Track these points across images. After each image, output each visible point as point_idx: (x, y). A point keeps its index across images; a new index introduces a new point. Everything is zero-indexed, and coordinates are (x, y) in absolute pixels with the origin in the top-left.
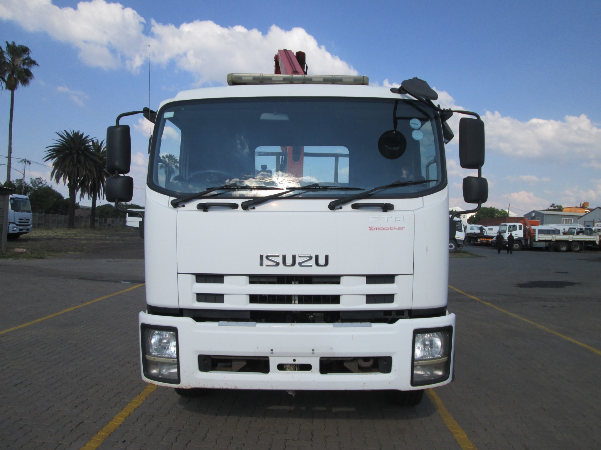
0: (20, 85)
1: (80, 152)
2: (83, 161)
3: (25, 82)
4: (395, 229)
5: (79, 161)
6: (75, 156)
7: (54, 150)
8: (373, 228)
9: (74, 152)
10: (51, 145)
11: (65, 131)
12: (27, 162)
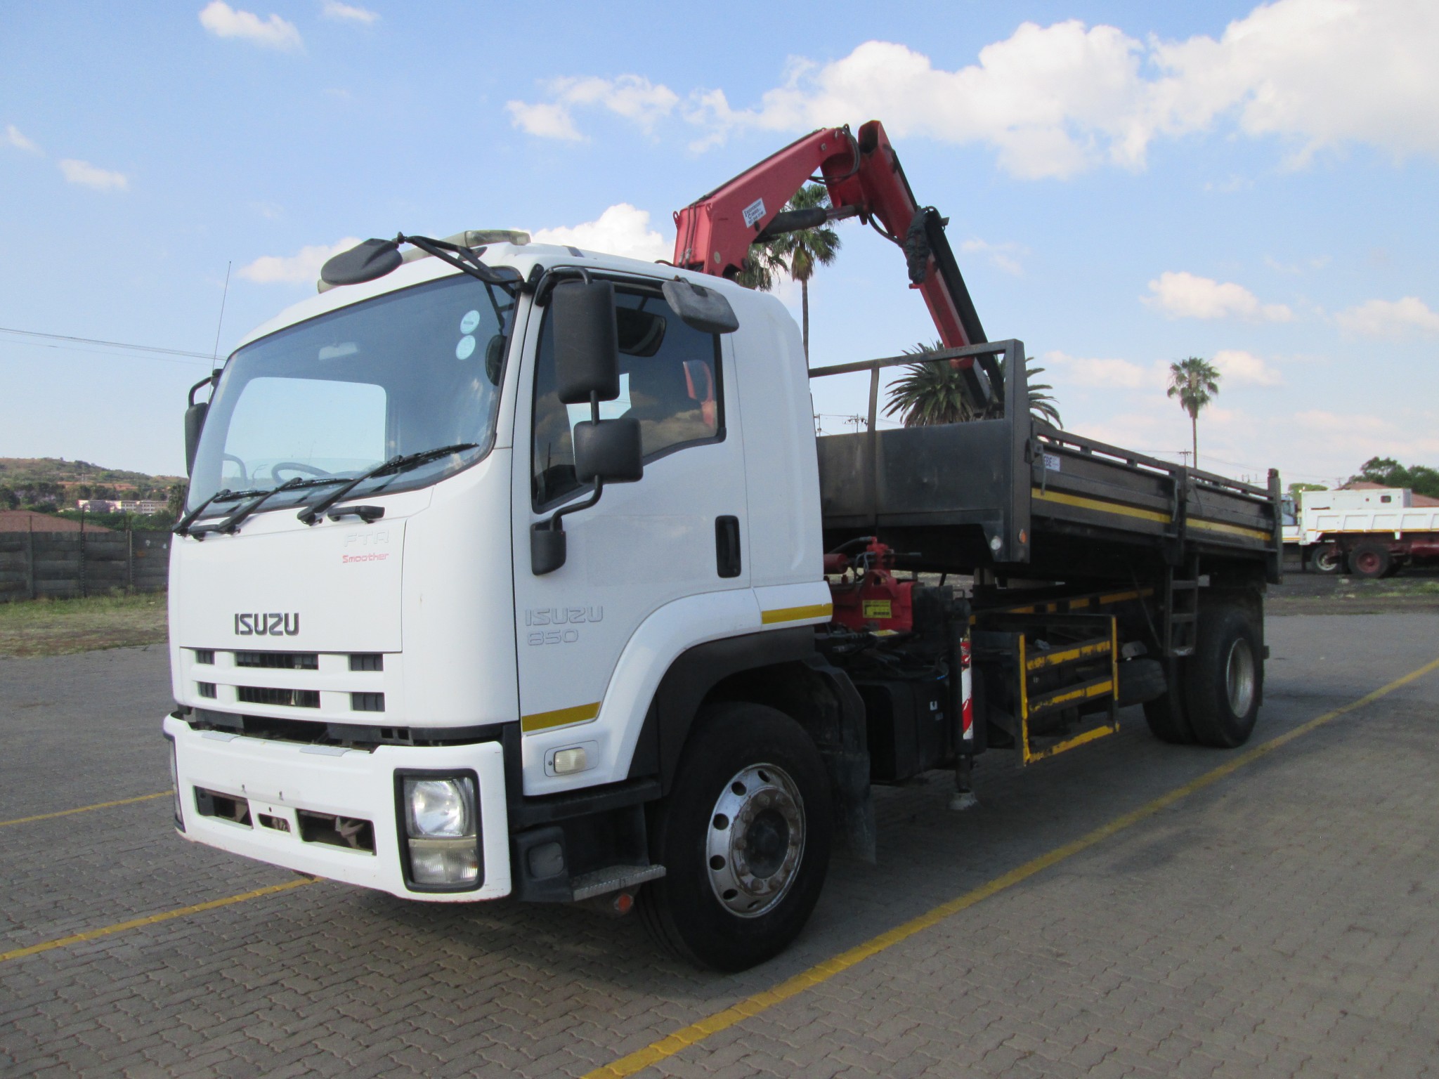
0: (817, 264)
1: (953, 386)
2: (959, 405)
3: (826, 256)
4: (376, 558)
5: (951, 406)
6: (942, 396)
7: (900, 390)
8: (348, 558)
9: (939, 387)
10: (895, 380)
11: (920, 345)
12: (860, 421)
